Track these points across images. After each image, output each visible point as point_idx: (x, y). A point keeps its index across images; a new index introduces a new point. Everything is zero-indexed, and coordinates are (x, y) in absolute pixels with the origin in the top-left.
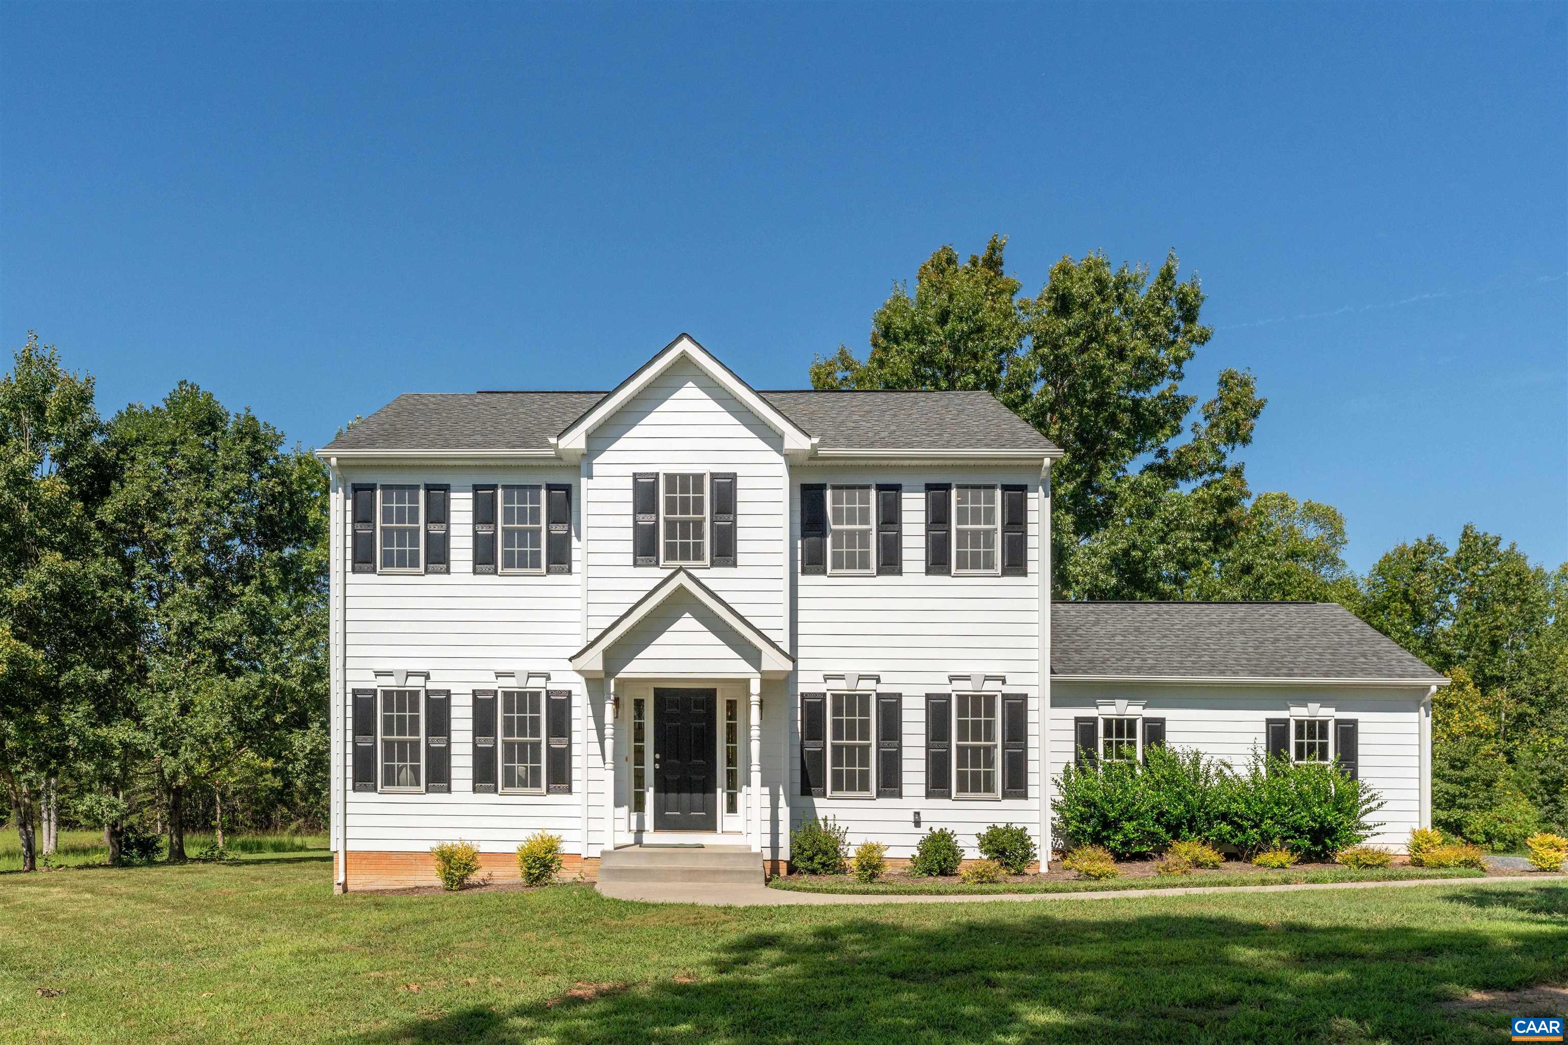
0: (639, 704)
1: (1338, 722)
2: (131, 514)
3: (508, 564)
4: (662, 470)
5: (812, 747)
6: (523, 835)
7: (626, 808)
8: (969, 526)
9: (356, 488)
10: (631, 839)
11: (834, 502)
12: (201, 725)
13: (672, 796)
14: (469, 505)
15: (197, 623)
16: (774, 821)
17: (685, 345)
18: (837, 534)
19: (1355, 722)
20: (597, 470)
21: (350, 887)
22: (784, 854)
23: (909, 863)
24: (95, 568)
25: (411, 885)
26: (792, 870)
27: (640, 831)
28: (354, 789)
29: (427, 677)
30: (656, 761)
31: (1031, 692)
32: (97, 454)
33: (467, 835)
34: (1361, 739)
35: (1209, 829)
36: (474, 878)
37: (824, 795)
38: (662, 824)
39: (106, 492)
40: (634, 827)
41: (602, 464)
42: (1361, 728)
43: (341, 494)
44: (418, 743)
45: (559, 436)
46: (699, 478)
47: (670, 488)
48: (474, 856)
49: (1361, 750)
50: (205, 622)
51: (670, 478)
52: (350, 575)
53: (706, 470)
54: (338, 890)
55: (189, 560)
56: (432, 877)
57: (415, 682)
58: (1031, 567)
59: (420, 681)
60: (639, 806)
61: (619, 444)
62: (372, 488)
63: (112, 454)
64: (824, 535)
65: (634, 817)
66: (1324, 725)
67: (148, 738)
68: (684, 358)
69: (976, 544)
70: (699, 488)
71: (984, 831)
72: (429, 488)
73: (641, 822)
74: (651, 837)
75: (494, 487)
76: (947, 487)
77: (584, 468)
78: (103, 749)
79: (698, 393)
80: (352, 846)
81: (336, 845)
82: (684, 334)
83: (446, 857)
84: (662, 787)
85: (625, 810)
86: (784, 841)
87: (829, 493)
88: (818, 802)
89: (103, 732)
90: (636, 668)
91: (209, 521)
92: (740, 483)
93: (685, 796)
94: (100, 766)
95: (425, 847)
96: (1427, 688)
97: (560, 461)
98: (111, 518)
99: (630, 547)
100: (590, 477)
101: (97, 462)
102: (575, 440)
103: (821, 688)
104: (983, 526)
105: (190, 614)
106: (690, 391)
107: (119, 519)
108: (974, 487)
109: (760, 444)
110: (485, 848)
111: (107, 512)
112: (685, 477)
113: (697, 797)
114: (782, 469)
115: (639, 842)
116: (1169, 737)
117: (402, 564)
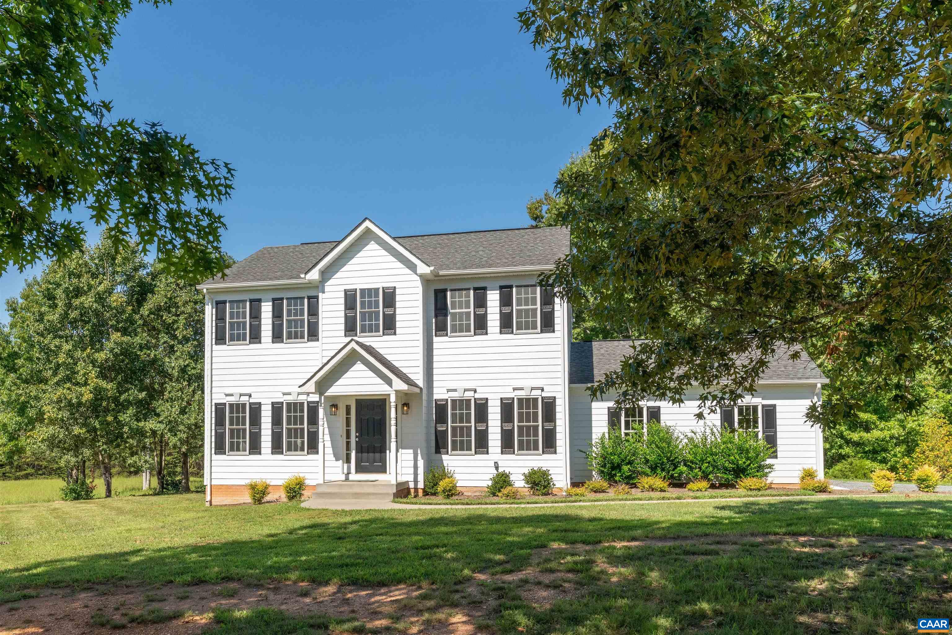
0: (348, 408)
1: (763, 406)
2: (157, 311)
3: (289, 337)
4: (358, 287)
5: (441, 428)
6: (287, 476)
7: (341, 461)
8: (523, 307)
9: (218, 303)
10: (343, 477)
11: (452, 298)
12: (188, 419)
13: (365, 455)
14: (270, 309)
15: (188, 365)
16: (416, 467)
17: (367, 224)
18: (454, 315)
19: (774, 406)
20: (327, 289)
21: (213, 503)
22: (421, 485)
23: (487, 490)
24: (137, 340)
25: (242, 502)
26: (426, 493)
27: (349, 473)
28: (215, 453)
29: (250, 396)
30: (356, 437)
31: (557, 395)
32: (141, 280)
33: (263, 476)
34: (778, 415)
35: (674, 470)
36: (268, 498)
37: (447, 453)
38: (359, 469)
39: (144, 300)
40: (346, 471)
41: (329, 286)
42: (778, 409)
43: (210, 306)
44: (245, 429)
45: (306, 273)
46: (377, 290)
47: (362, 296)
48: (267, 487)
49: (779, 422)
50: (193, 364)
51: (362, 291)
52: (214, 346)
53: (380, 286)
54: (208, 504)
55: (185, 333)
56: (247, 498)
57: (244, 399)
58: (557, 327)
59: (247, 398)
60: (348, 461)
61: (338, 275)
62: (224, 302)
63: (149, 279)
64: (446, 315)
65: (346, 466)
66: (755, 408)
67: (162, 426)
68: (368, 231)
69: (527, 316)
70: (377, 295)
71: (527, 472)
72: (251, 301)
73: (349, 468)
74: (354, 476)
75: (282, 299)
76: (511, 287)
77: (320, 288)
78: (141, 433)
79: (377, 247)
80: (214, 482)
81: (206, 482)
82: (366, 219)
83: (253, 487)
84: (360, 450)
85: (340, 462)
86: (421, 478)
87: (449, 293)
88: (444, 457)
89: (141, 424)
90: (334, 390)
91: (196, 312)
92: (398, 291)
93: (371, 455)
94: (139, 441)
95: (243, 482)
96: (816, 385)
97: (311, 285)
98: (147, 313)
99: (342, 327)
100: (324, 292)
101: (141, 284)
102: (314, 275)
103: (445, 397)
104: (530, 307)
105: (184, 361)
106: (373, 246)
107: (151, 313)
108: (525, 286)
109: (408, 271)
110: (273, 483)
111: (145, 311)
112: (370, 290)
113: (377, 455)
114: (419, 284)
115: (347, 479)
116: (662, 417)
117: (238, 340)
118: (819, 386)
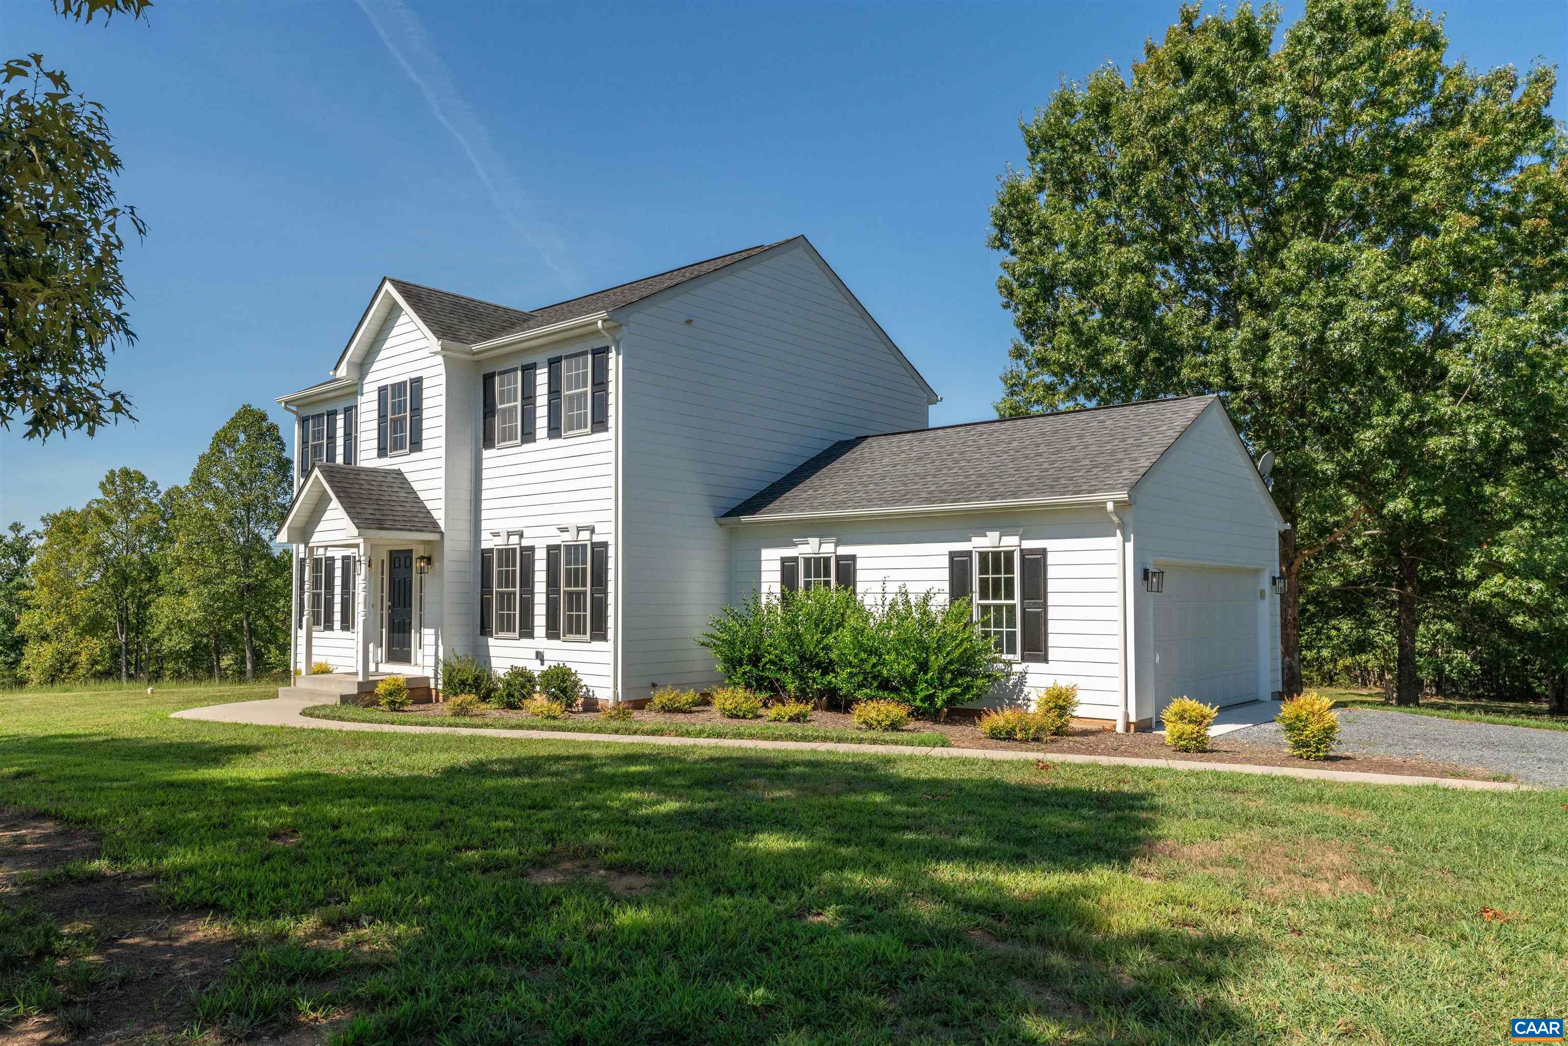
0: (383, 565)
1: (1024, 551)
4: (390, 382)
5: (487, 595)
7: (373, 644)
8: (574, 391)
9: (304, 420)
11: (500, 385)
13: (396, 635)
14: (343, 423)
18: (502, 413)
20: (365, 388)
27: (380, 662)
30: (389, 607)
31: (610, 539)
34: (1051, 572)
37: (492, 635)
38: (391, 657)
41: (367, 383)
42: (1051, 559)
46: (405, 384)
47: (393, 395)
49: (1052, 586)
51: (393, 387)
53: (408, 377)
58: (610, 422)
61: (374, 367)
62: (308, 418)
64: (494, 415)
65: (379, 651)
66: (1009, 557)
69: (579, 407)
70: (405, 392)
72: (328, 414)
74: (383, 667)
76: (560, 359)
84: (392, 628)
87: (497, 379)
88: (489, 641)
90: (316, 539)
92: (424, 384)
93: (402, 635)
99: (376, 444)
100: (362, 394)
103: (491, 544)
104: (581, 390)
108: (575, 355)
112: (399, 385)
113: (407, 636)
114: (442, 368)
115: (377, 670)
116: (860, 576)
118: (1110, 506)
